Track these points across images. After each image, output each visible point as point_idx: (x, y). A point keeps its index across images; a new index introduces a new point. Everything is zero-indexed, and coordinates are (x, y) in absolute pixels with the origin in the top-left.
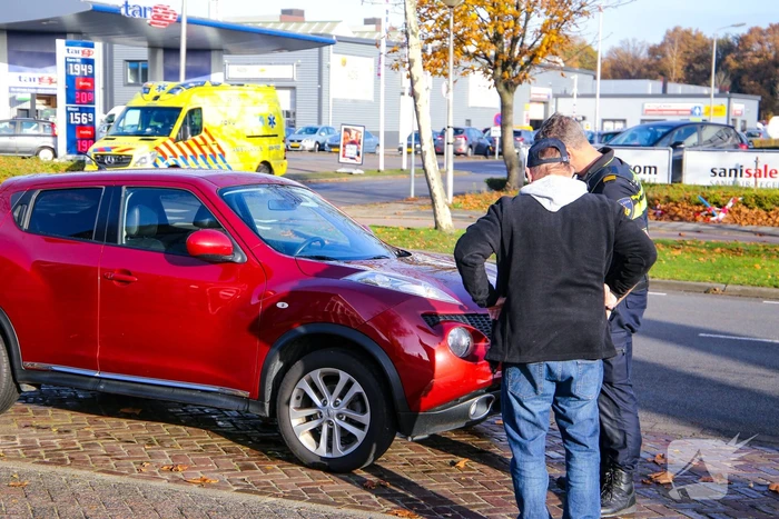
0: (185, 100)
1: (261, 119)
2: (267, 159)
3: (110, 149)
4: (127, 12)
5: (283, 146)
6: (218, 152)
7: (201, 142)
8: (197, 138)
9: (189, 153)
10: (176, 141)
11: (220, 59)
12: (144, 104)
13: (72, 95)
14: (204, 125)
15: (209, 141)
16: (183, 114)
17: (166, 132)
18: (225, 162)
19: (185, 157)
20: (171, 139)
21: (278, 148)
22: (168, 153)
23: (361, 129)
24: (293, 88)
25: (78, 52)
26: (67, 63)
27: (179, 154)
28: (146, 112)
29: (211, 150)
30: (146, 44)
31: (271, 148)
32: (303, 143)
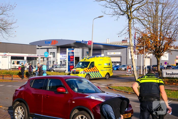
0: (91, 60)
1: (107, 64)
2: (108, 72)
3: (75, 70)
4: (83, 42)
5: (112, 69)
6: (97, 71)
7: (94, 69)
8: (93, 68)
9: (91, 71)
10: (88, 69)
11: (103, 51)
12: (82, 61)
13: (69, 60)
14: (95, 65)
15: (96, 69)
16: (90, 63)
17: (86, 67)
18: (99, 73)
19: (90, 72)
20: (87, 68)
21: (111, 70)
22: (87, 71)
23: (131, 66)
24: (121, 57)
25: (71, 51)
26: (68, 53)
27: (89, 71)
28: (83, 63)
29: (96, 70)
30: (88, 49)
31: (109, 70)
32: (122, 69)
